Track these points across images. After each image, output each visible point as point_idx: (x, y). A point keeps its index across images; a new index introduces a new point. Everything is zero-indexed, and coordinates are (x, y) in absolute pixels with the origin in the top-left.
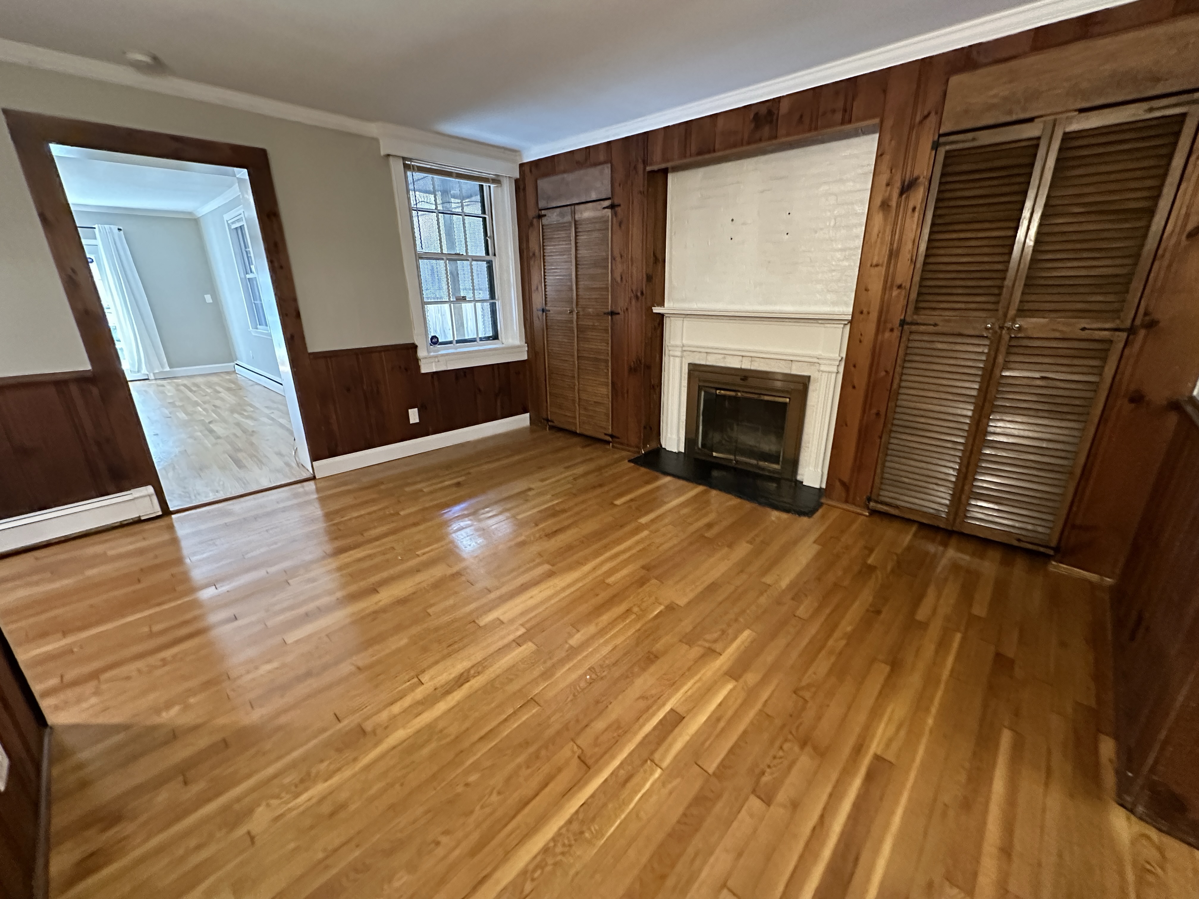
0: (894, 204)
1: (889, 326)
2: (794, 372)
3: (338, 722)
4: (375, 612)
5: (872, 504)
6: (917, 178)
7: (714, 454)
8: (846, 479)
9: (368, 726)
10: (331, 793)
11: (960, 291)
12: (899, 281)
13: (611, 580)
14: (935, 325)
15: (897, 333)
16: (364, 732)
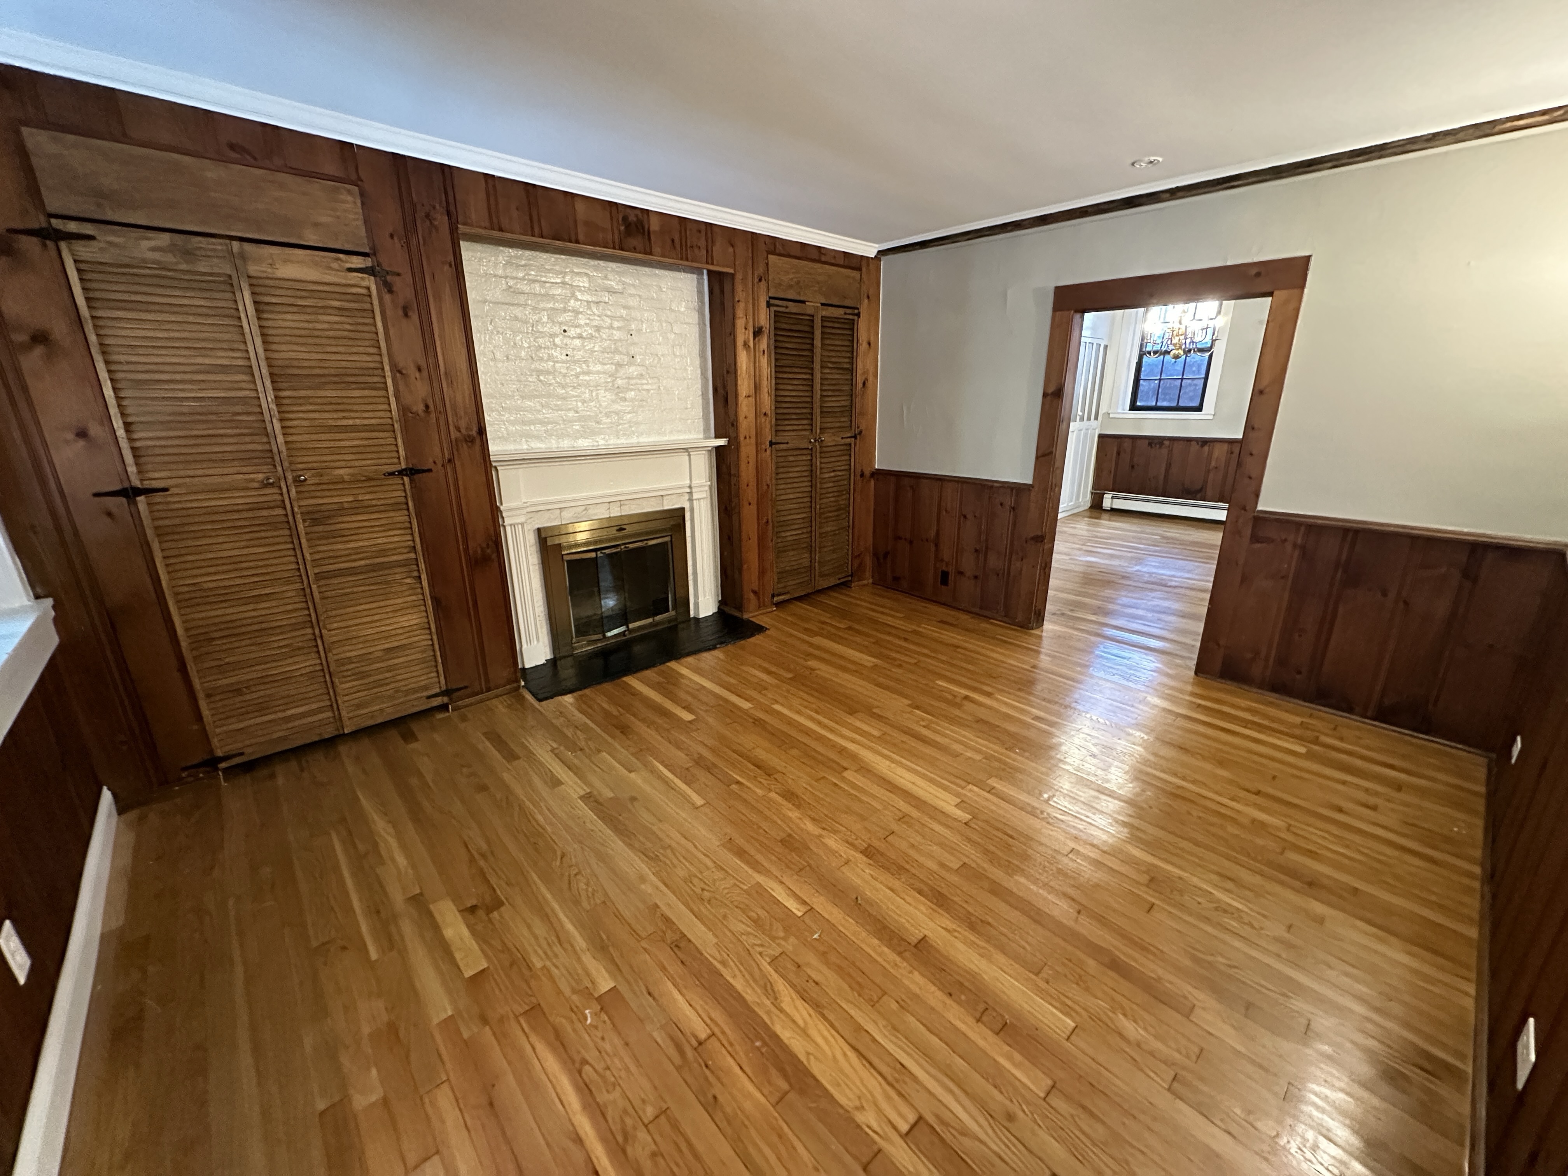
0: (751, 344)
1: (763, 447)
2: (667, 507)
3: (1155, 907)
4: (972, 927)
5: (775, 599)
6: (762, 327)
7: (609, 634)
8: (756, 589)
9: (1144, 879)
10: (1217, 886)
11: (794, 417)
12: (764, 411)
13: (876, 733)
14: (787, 443)
15: (769, 451)
16: (1152, 880)
